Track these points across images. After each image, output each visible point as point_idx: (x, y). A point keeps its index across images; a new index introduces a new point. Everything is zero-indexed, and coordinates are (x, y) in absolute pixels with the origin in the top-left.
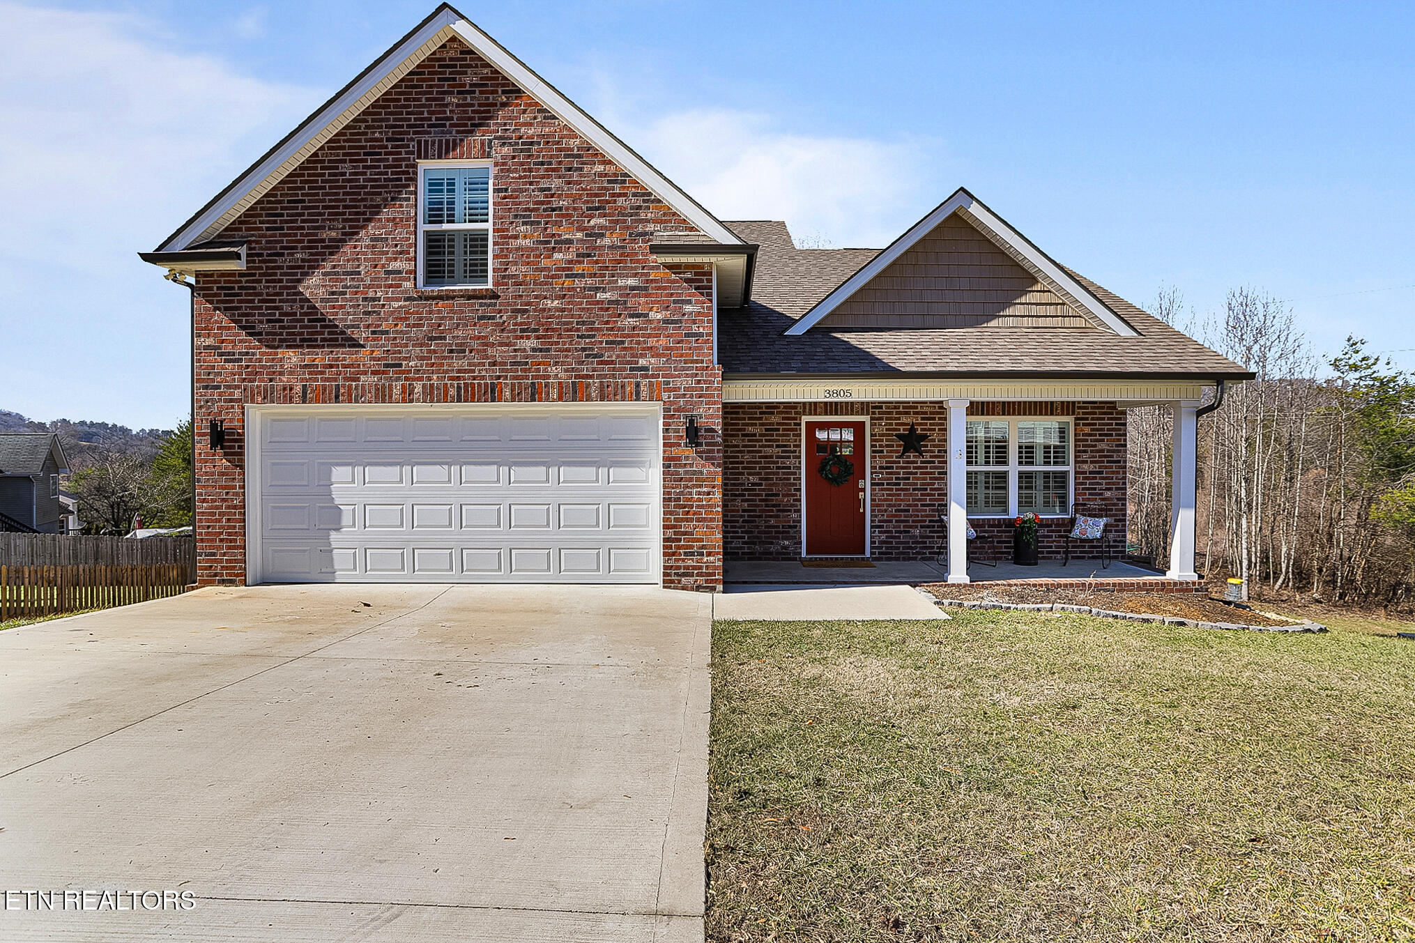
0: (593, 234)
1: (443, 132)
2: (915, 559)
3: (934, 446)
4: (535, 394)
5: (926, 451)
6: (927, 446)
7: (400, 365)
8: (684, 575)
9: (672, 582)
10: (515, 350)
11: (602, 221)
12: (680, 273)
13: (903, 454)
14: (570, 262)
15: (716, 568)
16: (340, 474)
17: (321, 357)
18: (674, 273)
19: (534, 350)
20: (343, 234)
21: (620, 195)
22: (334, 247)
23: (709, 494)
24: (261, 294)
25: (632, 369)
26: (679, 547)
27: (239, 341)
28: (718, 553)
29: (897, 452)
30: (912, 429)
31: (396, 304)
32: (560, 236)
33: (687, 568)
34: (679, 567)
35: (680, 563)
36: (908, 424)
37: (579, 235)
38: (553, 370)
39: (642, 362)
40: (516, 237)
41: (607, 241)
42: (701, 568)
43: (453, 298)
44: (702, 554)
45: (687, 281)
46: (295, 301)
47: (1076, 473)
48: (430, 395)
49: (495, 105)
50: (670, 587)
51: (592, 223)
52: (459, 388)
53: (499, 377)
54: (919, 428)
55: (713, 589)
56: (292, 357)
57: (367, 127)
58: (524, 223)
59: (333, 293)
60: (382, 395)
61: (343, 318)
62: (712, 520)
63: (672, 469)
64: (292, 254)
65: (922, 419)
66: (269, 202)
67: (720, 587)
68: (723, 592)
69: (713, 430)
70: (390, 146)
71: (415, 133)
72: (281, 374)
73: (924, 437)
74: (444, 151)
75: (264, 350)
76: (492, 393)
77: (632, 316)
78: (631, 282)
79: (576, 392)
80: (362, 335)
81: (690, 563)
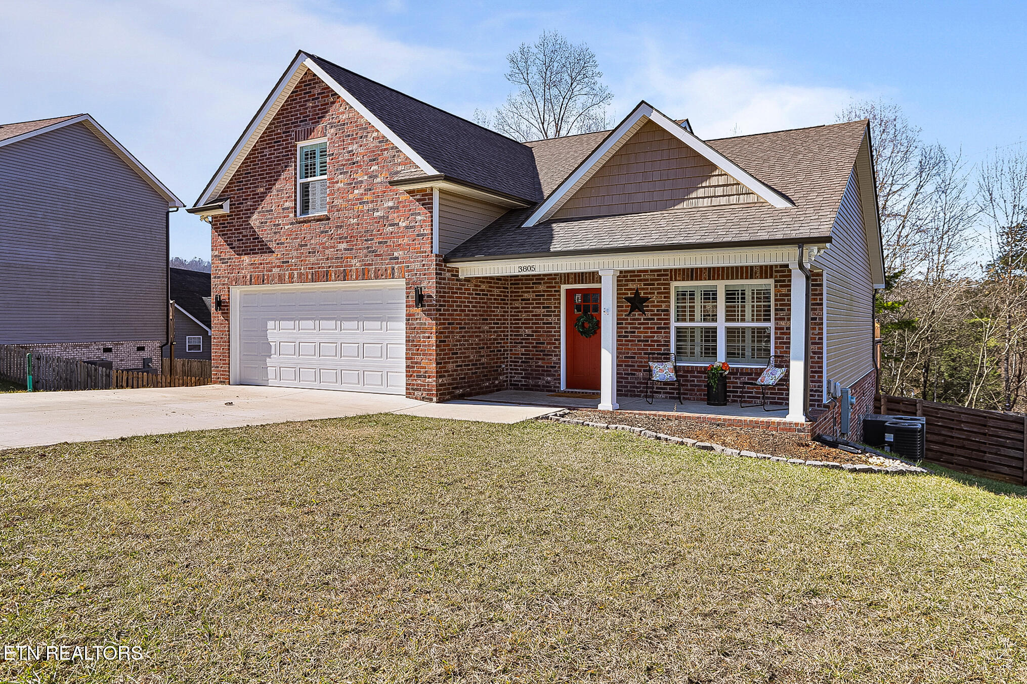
0: (373, 176)
1: (306, 124)
2: (639, 396)
3: (654, 306)
4: (345, 276)
5: (648, 311)
6: (648, 306)
7: (288, 262)
8: (417, 390)
9: (410, 394)
10: (337, 250)
11: (376, 167)
12: (414, 196)
13: (630, 313)
14: (362, 194)
15: (433, 386)
16: (271, 324)
17: (257, 259)
18: (412, 196)
19: (345, 249)
20: (266, 189)
21: (385, 150)
22: (262, 197)
23: (429, 338)
24: (234, 226)
25: (391, 259)
26: (413, 372)
27: (229, 253)
28: (433, 377)
29: (626, 311)
30: (637, 293)
31: (286, 227)
32: (357, 179)
33: (417, 385)
34: (413, 385)
35: (414, 382)
36: (633, 289)
37: (366, 177)
38: (354, 261)
39: (396, 254)
40: (337, 182)
41: (379, 180)
42: (424, 386)
43: (310, 221)
44: (425, 377)
45: (418, 200)
46: (247, 228)
47: (776, 329)
48: (302, 279)
49: (327, 104)
50: (409, 397)
51: (372, 169)
52: (313, 273)
53: (330, 267)
54: (642, 292)
55: (431, 400)
56: (246, 259)
57: (275, 127)
58: (341, 174)
59: (262, 223)
60: (281, 280)
61: (265, 235)
62: (431, 355)
63: (410, 322)
64: (246, 203)
65: (645, 285)
66: (238, 175)
67: (435, 399)
68: (437, 403)
69: (430, 296)
70: (284, 136)
71: (295, 127)
72: (243, 269)
73: (646, 299)
74: (307, 135)
75: (236, 256)
76: (326, 277)
77: (390, 225)
78: (391, 204)
79: (364, 275)
80: (272, 245)
81: (419, 382)
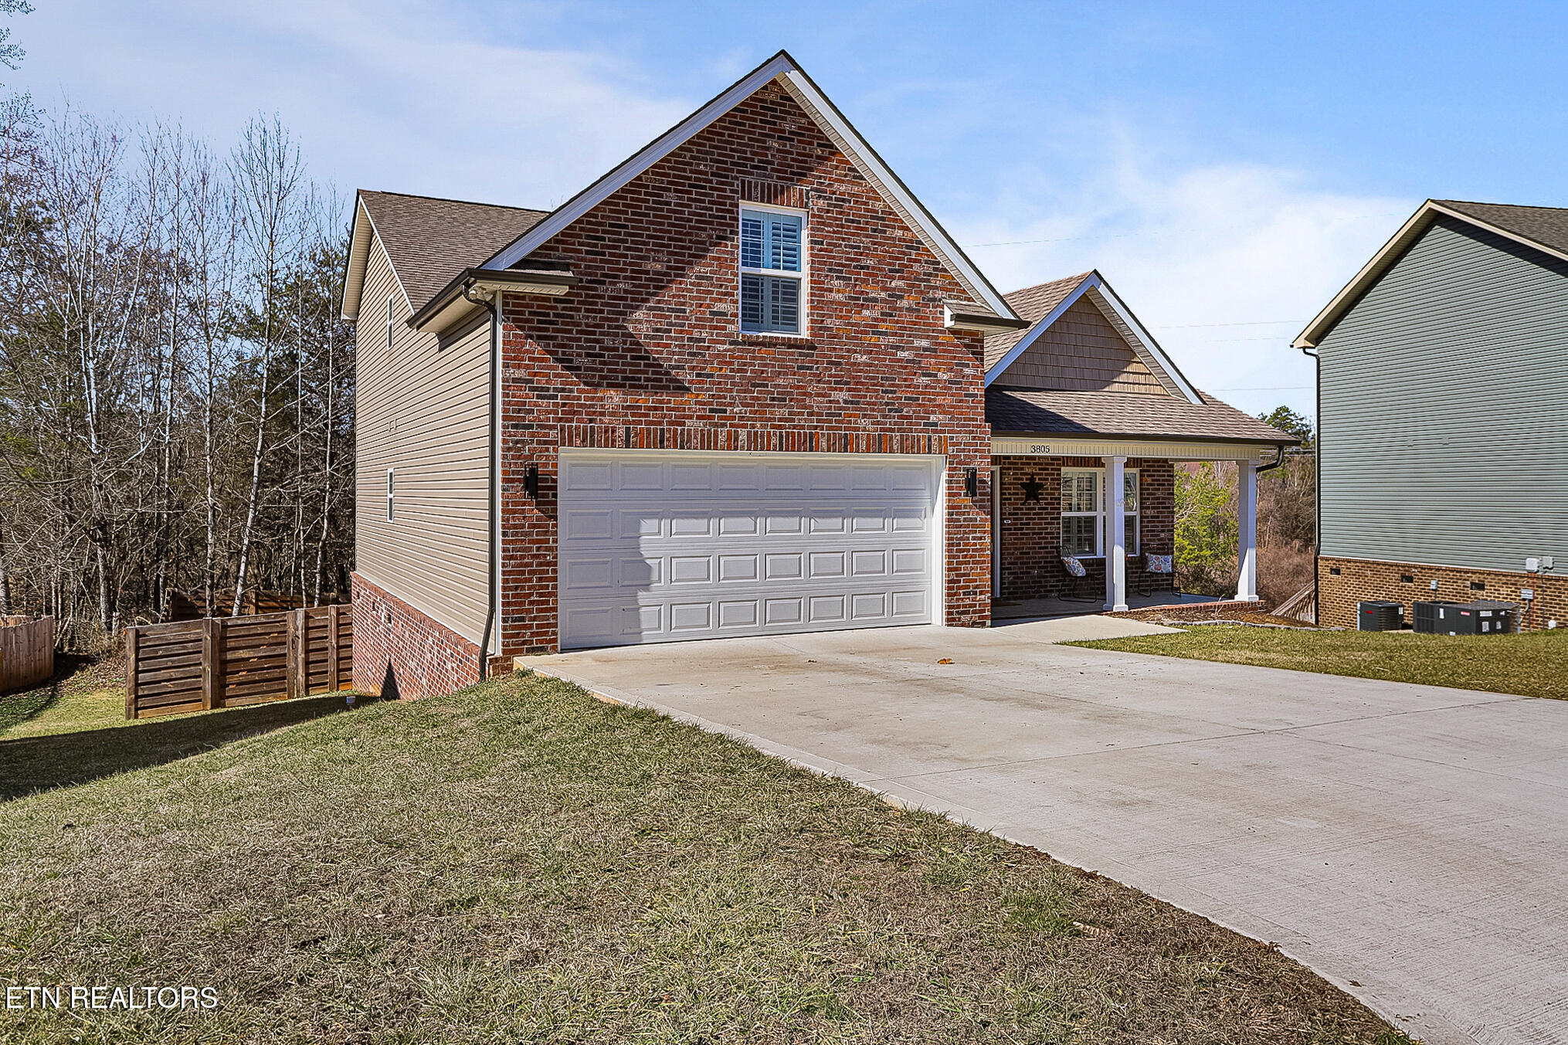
0: (895, 295)
1: (765, 176)
2: (1034, 597)
3: (1047, 494)
4: (847, 445)
5: (1042, 499)
6: (1042, 494)
7: (725, 411)
8: (963, 613)
9: (954, 619)
10: (830, 402)
11: (901, 283)
12: (960, 338)
13: (1025, 502)
14: (876, 320)
15: (986, 605)
16: (648, 525)
17: (646, 400)
18: (957, 338)
19: (846, 402)
20: (669, 267)
21: (916, 261)
22: (659, 283)
23: (981, 538)
24: (579, 325)
25: (925, 424)
26: (959, 588)
27: (555, 376)
28: (988, 592)
29: (1021, 499)
30: (1032, 479)
31: (721, 347)
32: (867, 293)
33: (965, 606)
34: (959, 607)
35: (961, 603)
36: (1028, 474)
37: (883, 295)
38: (863, 422)
39: (933, 418)
40: (831, 290)
41: (905, 303)
42: (975, 606)
43: (775, 345)
44: (975, 593)
45: (966, 346)
46: (616, 334)
47: (1141, 517)
48: (755, 442)
49: (811, 156)
50: (952, 625)
51: (893, 284)
52: (781, 436)
53: (816, 427)
54: (1037, 477)
55: (983, 625)
56: (614, 398)
57: (692, 157)
58: (838, 278)
59: (658, 330)
60: (708, 442)
61: (669, 356)
62: (984, 562)
63: (954, 516)
64: (615, 284)
65: (1040, 469)
66: (589, 223)
67: (989, 622)
68: (991, 627)
69: (985, 482)
70: (715, 182)
71: (739, 172)
72: (602, 414)
73: (1041, 486)
74: (771, 195)
75: (582, 386)
76: (809, 444)
77: (925, 375)
78: (925, 343)
79: (879, 445)
80: (687, 377)
81: (967, 602)
